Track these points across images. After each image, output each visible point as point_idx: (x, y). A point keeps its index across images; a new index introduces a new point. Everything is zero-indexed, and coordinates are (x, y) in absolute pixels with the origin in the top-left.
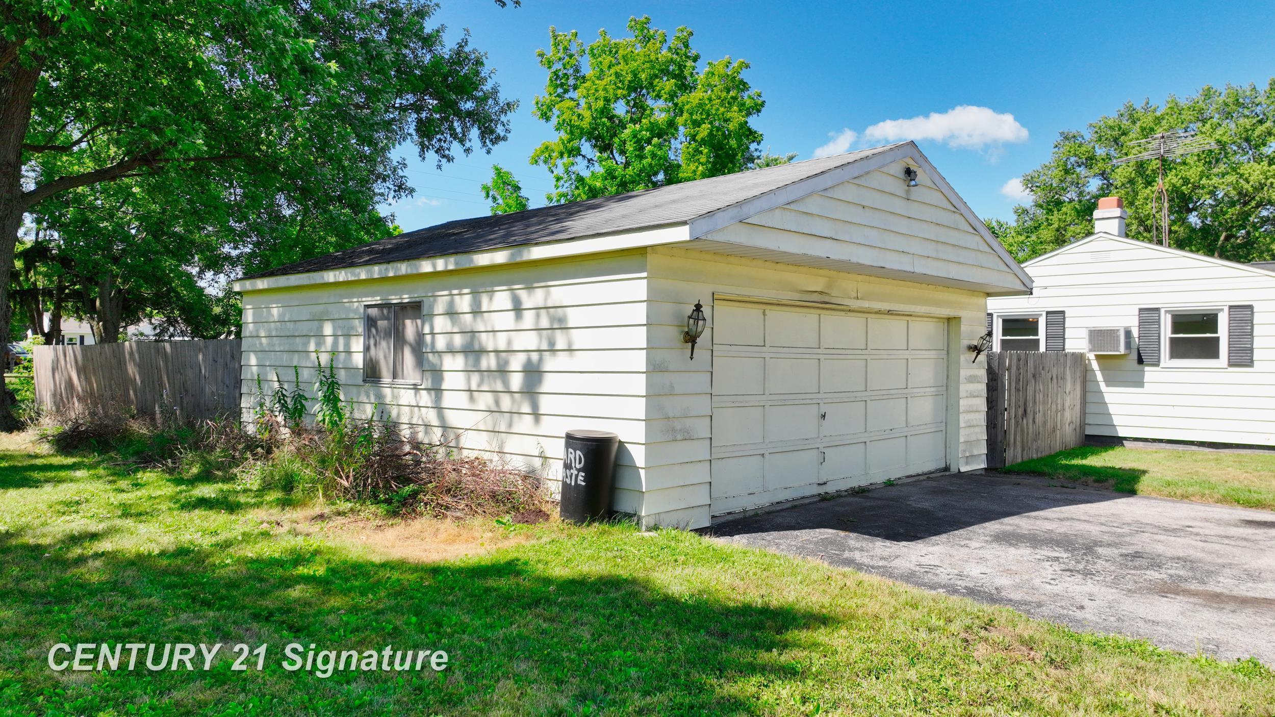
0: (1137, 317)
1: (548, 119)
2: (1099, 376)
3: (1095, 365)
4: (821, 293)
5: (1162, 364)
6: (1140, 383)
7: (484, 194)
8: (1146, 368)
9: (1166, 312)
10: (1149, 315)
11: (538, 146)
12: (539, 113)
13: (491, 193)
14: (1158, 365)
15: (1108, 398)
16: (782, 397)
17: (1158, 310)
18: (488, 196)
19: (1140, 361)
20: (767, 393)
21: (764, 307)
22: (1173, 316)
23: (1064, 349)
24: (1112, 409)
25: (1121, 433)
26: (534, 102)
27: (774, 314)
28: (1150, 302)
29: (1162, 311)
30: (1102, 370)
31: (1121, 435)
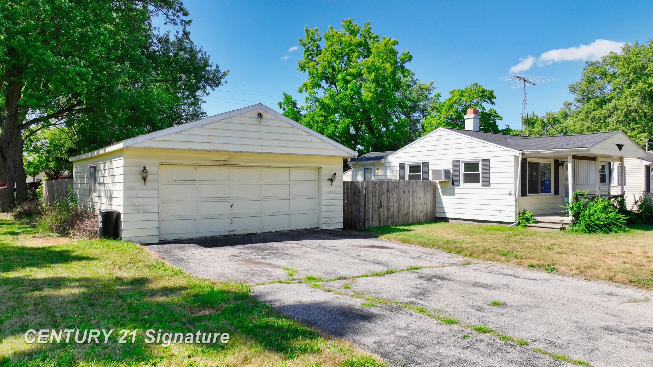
0: (452, 165)
1: (305, 71)
2: (440, 191)
3: (439, 186)
4: (224, 161)
5: (461, 185)
6: (453, 194)
7: (279, 106)
8: (456, 187)
9: (462, 162)
10: (456, 163)
11: (302, 84)
12: (300, 68)
13: (283, 106)
14: (459, 186)
15: (443, 200)
16: (207, 199)
17: (459, 161)
18: (281, 108)
19: (453, 184)
20: (197, 197)
21: (195, 166)
22: (465, 164)
23: (428, 179)
24: (445, 206)
25: (448, 216)
26: (297, 63)
27: (200, 169)
28: (456, 158)
29: (461, 162)
30: (441, 188)
31: (447, 217)
